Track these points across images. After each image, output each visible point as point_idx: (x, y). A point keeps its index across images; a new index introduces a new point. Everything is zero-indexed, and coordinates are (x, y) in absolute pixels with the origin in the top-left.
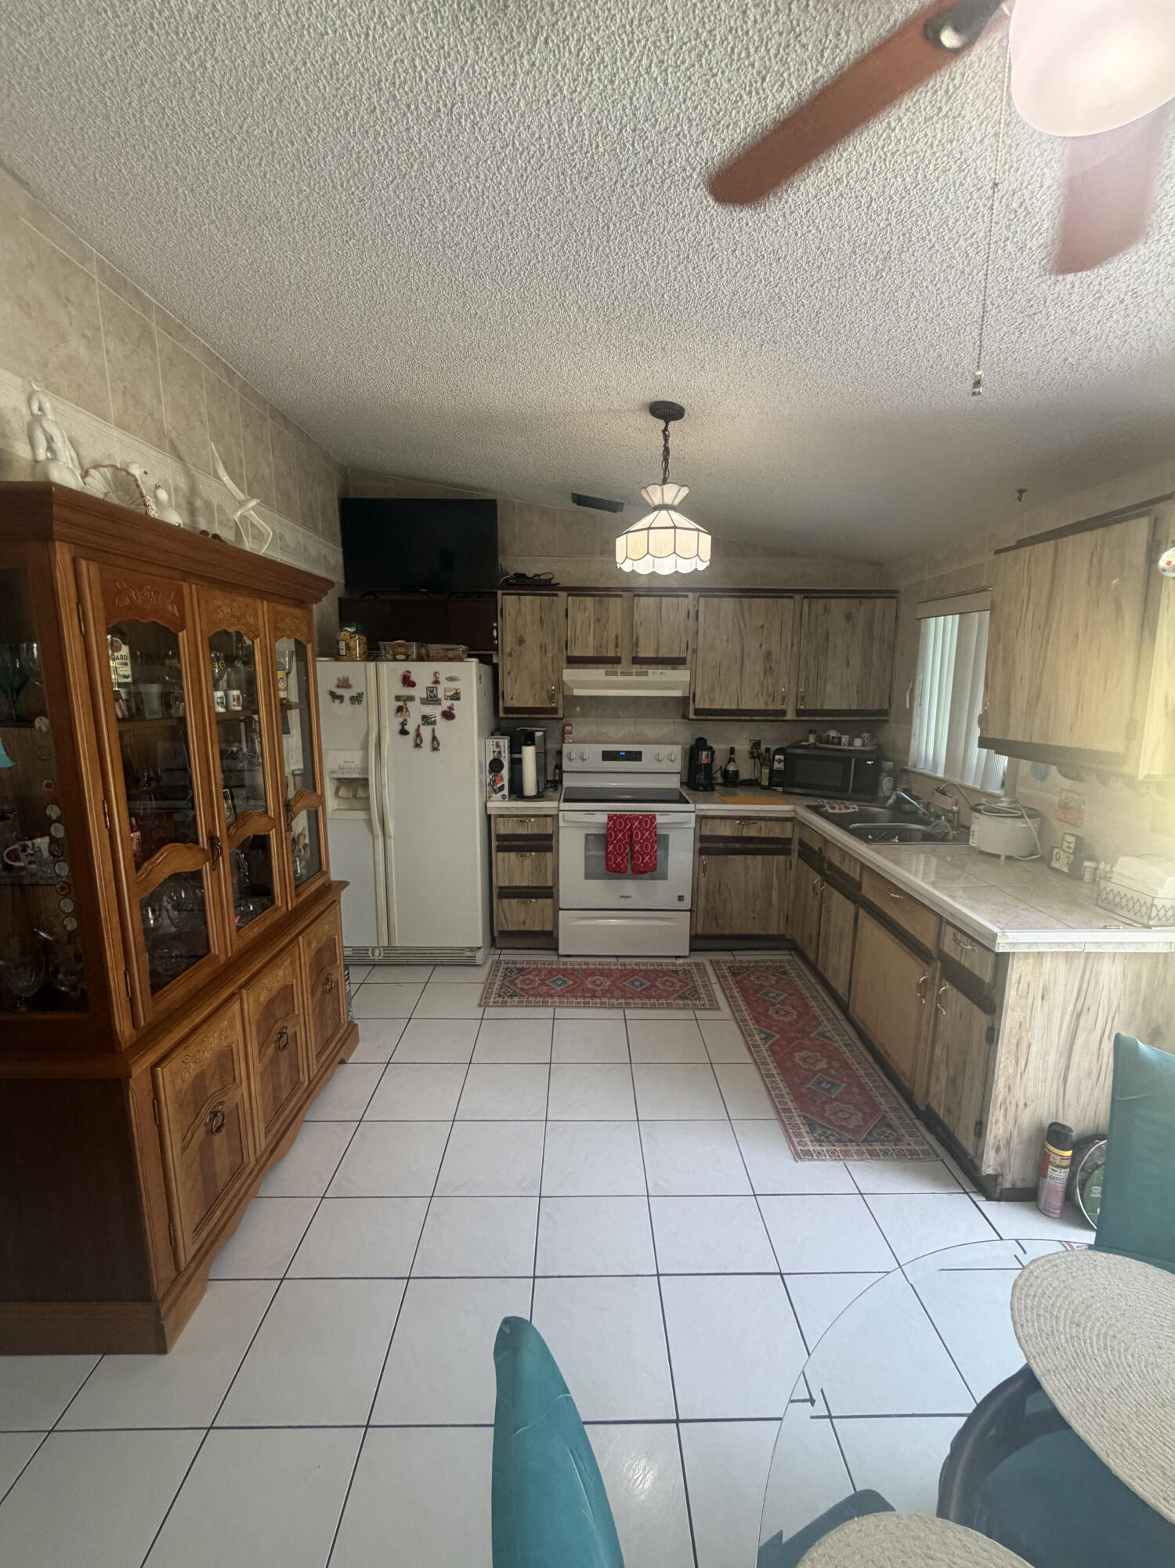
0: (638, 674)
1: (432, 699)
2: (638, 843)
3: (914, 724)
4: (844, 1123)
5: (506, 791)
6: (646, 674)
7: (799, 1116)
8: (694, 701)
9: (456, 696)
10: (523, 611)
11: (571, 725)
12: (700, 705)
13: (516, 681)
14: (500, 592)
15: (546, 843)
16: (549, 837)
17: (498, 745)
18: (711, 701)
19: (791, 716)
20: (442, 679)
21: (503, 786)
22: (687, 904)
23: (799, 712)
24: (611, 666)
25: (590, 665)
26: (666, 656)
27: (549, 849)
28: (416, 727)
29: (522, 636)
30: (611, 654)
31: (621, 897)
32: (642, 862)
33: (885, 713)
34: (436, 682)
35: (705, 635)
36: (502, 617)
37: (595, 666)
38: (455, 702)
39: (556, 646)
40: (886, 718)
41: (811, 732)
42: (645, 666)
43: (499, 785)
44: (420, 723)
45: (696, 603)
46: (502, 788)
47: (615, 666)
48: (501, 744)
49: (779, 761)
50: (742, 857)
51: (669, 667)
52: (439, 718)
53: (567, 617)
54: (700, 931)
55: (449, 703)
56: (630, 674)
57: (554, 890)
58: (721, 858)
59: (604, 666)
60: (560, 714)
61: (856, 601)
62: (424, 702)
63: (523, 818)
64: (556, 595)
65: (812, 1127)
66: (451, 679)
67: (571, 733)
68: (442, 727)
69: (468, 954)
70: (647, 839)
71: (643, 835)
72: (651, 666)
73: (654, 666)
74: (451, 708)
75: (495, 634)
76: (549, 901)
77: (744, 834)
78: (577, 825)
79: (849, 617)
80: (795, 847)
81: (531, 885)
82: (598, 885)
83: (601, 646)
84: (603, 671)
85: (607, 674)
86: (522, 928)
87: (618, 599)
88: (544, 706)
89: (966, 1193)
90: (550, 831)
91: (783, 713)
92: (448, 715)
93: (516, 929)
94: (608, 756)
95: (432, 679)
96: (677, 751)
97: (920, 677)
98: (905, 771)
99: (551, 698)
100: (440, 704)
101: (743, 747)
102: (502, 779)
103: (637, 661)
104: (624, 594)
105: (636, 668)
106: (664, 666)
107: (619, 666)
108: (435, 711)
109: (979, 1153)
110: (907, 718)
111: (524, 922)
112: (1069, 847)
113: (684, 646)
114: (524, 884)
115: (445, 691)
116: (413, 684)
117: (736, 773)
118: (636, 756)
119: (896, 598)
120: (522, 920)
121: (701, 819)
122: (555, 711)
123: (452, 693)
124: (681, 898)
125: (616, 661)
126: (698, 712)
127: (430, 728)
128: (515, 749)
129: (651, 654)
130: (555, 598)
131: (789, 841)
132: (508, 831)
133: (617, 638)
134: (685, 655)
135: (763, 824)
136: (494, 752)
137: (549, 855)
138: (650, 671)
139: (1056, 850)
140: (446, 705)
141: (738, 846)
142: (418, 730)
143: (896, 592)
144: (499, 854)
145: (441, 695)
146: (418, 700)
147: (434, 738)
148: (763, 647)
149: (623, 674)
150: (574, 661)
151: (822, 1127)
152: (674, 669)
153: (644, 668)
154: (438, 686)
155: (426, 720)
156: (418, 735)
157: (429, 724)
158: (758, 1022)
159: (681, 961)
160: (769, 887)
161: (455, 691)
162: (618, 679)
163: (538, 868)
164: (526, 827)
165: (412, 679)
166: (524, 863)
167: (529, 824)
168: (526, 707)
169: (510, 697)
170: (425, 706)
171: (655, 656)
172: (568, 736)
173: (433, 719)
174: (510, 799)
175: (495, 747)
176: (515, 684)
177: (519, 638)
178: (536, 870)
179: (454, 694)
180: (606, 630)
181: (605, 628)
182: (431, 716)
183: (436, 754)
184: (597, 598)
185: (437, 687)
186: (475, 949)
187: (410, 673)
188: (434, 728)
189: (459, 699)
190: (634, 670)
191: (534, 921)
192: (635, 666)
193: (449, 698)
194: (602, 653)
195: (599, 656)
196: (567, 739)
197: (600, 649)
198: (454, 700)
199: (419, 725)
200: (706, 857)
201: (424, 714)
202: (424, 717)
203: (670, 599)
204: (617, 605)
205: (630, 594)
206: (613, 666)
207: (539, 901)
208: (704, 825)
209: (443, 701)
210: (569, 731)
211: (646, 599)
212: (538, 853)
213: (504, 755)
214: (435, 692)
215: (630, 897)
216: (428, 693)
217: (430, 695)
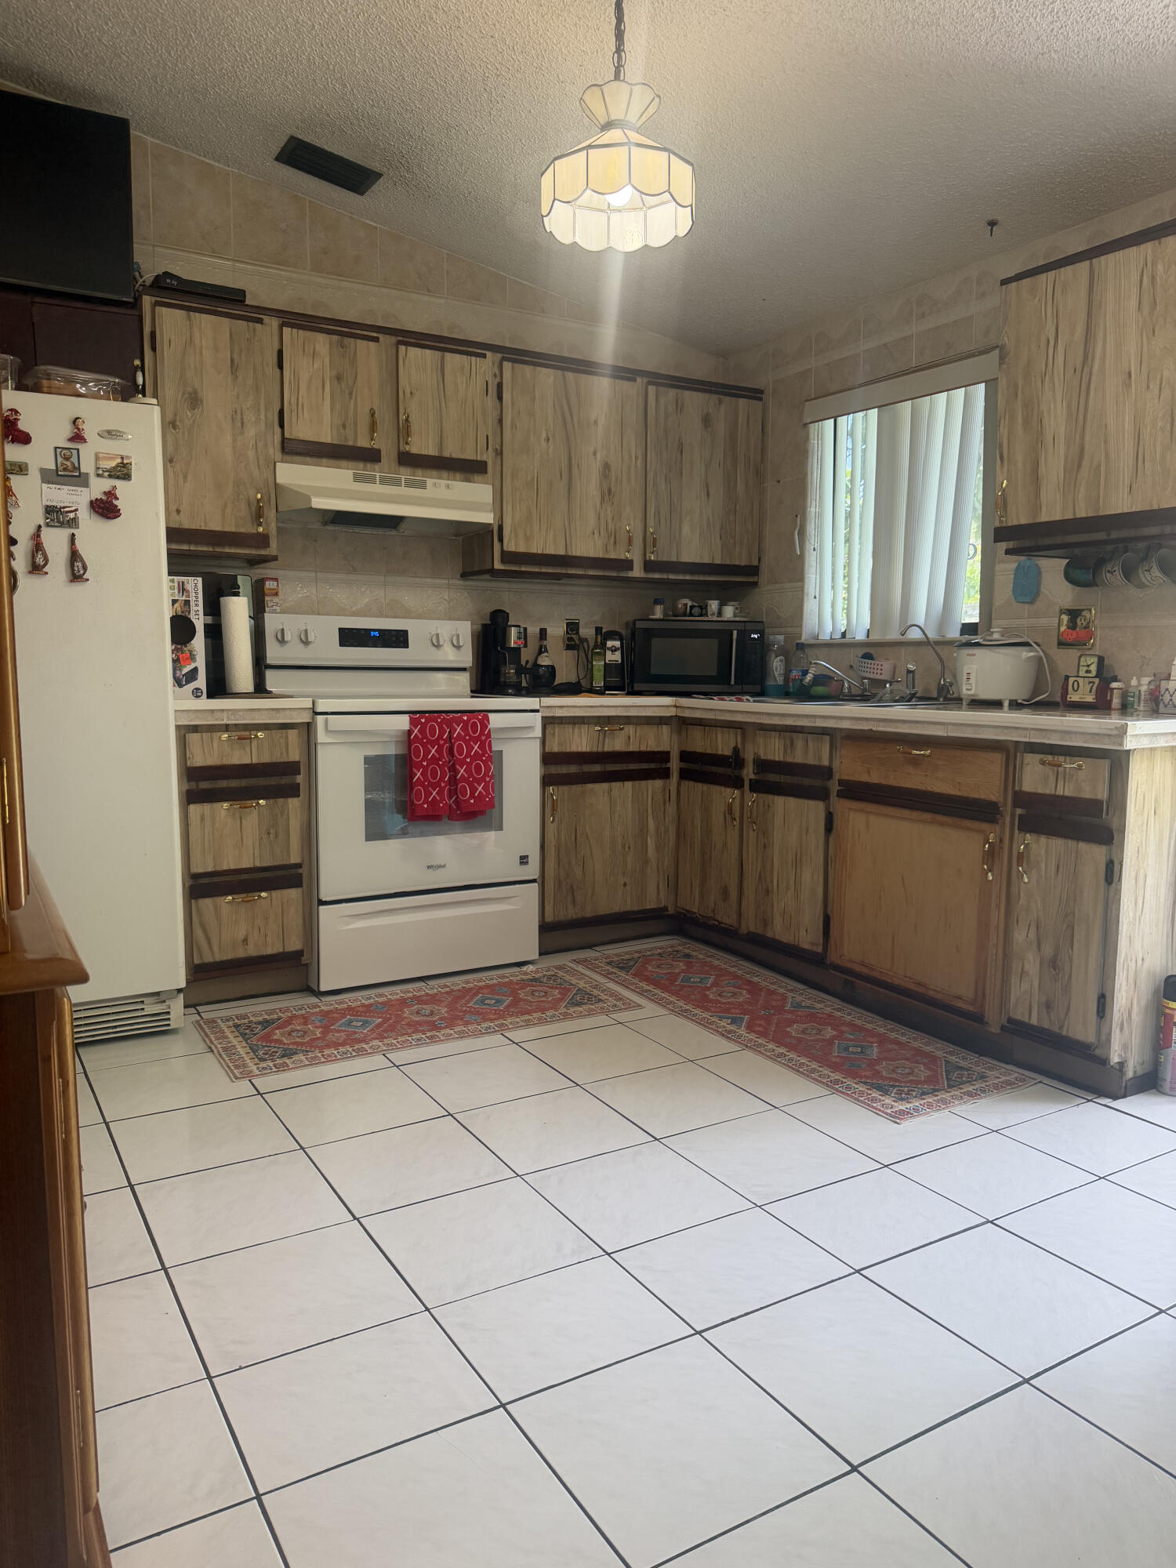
0: (410, 484)
1: (67, 473)
2: (462, 763)
3: (806, 580)
4: (911, 1078)
5: (201, 682)
6: (423, 486)
7: (856, 1083)
8: (501, 540)
9: (122, 472)
10: (197, 342)
11: (276, 580)
12: (511, 546)
13: (185, 477)
14: (147, 301)
15: (285, 780)
16: (292, 768)
17: (182, 589)
18: (528, 539)
19: (637, 572)
21: (196, 669)
22: (533, 870)
23: (648, 566)
24: (361, 465)
25: (324, 461)
26: (455, 456)
27: (293, 791)
28: (32, 530)
29: (195, 392)
30: (363, 442)
31: (429, 867)
32: (472, 795)
33: (753, 570)
34: (78, 437)
35: (514, 426)
36: (154, 348)
37: (333, 462)
38: (118, 483)
39: (262, 417)
40: (755, 579)
41: (657, 602)
42: (419, 471)
43: (186, 670)
44: (41, 522)
45: (497, 371)
46: (192, 675)
47: (369, 465)
48: (189, 587)
49: (614, 650)
50: (605, 786)
51: (458, 476)
52: (84, 515)
53: (280, 366)
54: (549, 918)
55: (106, 484)
56: (397, 483)
57: (304, 871)
58: (576, 789)
59: (351, 464)
60: (273, 549)
61: (715, 397)
62: (48, 477)
63: (244, 731)
64: (260, 321)
65: (879, 1088)
66: (110, 434)
67: (276, 594)
68: (91, 532)
69: (151, 1008)
70: (477, 756)
71: (470, 748)
72: (429, 472)
73: (435, 473)
74: (111, 494)
76: (293, 894)
77: (606, 749)
78: (351, 738)
79: (707, 421)
80: (675, 765)
81: (258, 864)
82: (392, 848)
83: (344, 426)
84: (348, 474)
85: (357, 478)
86: (241, 953)
87: (372, 344)
88: (243, 530)
89: (1089, 1101)
90: (294, 755)
91: (628, 564)
92: (106, 508)
93: (229, 955)
94: (350, 637)
95: (67, 430)
96: (465, 630)
97: (812, 510)
98: (801, 647)
99: (258, 515)
100: (86, 485)
101: (557, 631)
102: (192, 657)
103: (408, 459)
104: (381, 336)
105: (405, 474)
106: (451, 474)
107: (377, 466)
108: (77, 499)
109: (1103, 1038)
110: (794, 570)
111: (245, 941)
112: (1087, 672)
113: (482, 441)
114: (246, 864)
115: (97, 458)
116: (24, 439)
117: (552, 670)
118: (398, 639)
119: (760, 399)
120: (241, 936)
121: (547, 722)
122: (263, 540)
123: (113, 464)
124: (524, 860)
125: (371, 456)
126: (507, 557)
127: (63, 534)
128: (216, 594)
129: (431, 450)
130: (258, 326)
131: (664, 756)
132: (212, 760)
133: (373, 415)
134: (484, 458)
135: (630, 730)
136: (174, 602)
137: (293, 803)
138: (430, 482)
139: (1071, 680)
140: (98, 487)
141: (597, 768)
142: (37, 535)
143: (761, 392)
144: (192, 807)
145: (87, 466)
146: (34, 475)
147: (74, 556)
148: (599, 456)
149: (384, 481)
150: (296, 449)
151: (893, 1086)
152: (469, 481)
153: (419, 475)
154: (80, 446)
155: (55, 515)
156: (38, 547)
157: (62, 525)
158: (707, 1009)
159: (531, 968)
160: (643, 831)
161: (119, 461)
162: (377, 488)
163: (272, 831)
164: (248, 750)
165: (22, 425)
166: (243, 821)
167: (254, 743)
168: (208, 529)
169: (175, 508)
170: (54, 486)
171: (437, 454)
172: (272, 601)
173: (72, 515)
174: (210, 696)
175: (176, 591)
176: (185, 482)
177: (190, 394)
178: (269, 834)
179: (117, 466)
180: (354, 397)
181: (351, 393)
182: (66, 510)
183: (78, 588)
184: (335, 338)
185: (78, 450)
186: (176, 992)
187: (16, 412)
188: (73, 535)
189: (127, 477)
190: (403, 477)
191: (266, 936)
192: (403, 470)
193: (106, 474)
194: (346, 439)
195: (343, 444)
196: (269, 605)
197: (342, 431)
198: (118, 478)
199: (40, 527)
200: (556, 788)
201: (50, 504)
202: (50, 510)
203: (458, 356)
204: (369, 355)
205: (394, 339)
206: (365, 466)
207: (276, 894)
208: (554, 734)
209: (93, 480)
210: (273, 589)
211: (418, 350)
212: (272, 801)
213: (196, 608)
214: (74, 459)
215: (444, 866)
216: (60, 460)
217: (62, 464)
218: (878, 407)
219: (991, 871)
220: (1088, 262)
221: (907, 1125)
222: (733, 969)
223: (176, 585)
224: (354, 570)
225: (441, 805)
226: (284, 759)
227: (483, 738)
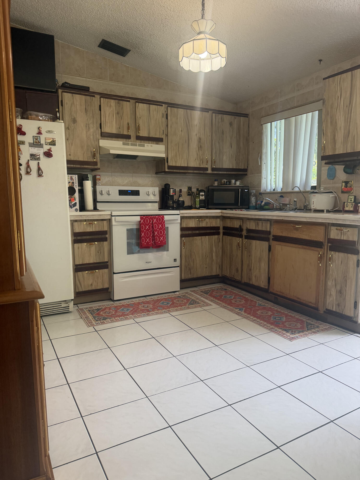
0: (140, 145)
1: (36, 144)
2: (156, 231)
3: (262, 173)
4: (295, 327)
5: (78, 207)
6: (144, 146)
7: (278, 329)
8: (167, 162)
9: (53, 143)
10: (75, 103)
11: (100, 175)
12: (171, 164)
13: (72, 144)
14: (60, 91)
15: (103, 236)
16: (105, 233)
17: (72, 179)
18: (176, 162)
19: (209, 171)
20: (43, 131)
21: (76, 203)
22: (178, 263)
23: (213, 169)
24: (125, 140)
25: (114, 139)
26: (153, 136)
27: (105, 240)
28: (26, 161)
29: (75, 118)
30: (125, 133)
31: (146, 262)
32: (159, 241)
33: (245, 170)
35: (171, 127)
36: (62, 105)
37: (116, 139)
38: (52, 147)
39: (95, 125)
40: (246, 173)
41: (215, 180)
42: (143, 141)
43: (73, 203)
44: (29, 159)
45: (166, 110)
46: (75, 205)
47: (127, 140)
48: (74, 178)
49: (202, 195)
50: (200, 237)
51: (154, 143)
52: (42, 156)
53: (100, 110)
54: (183, 278)
55: (48, 147)
56: (135, 145)
57: (109, 264)
58: (191, 238)
59: (122, 140)
60: (99, 166)
61: (233, 117)
62: (31, 145)
63: (90, 222)
64: (94, 96)
65: (285, 330)
66: (49, 132)
67: (100, 180)
68: (44, 161)
69: (63, 305)
70: (161, 229)
71: (158, 226)
72: (145, 142)
73: (147, 142)
74: (50, 150)
75: (58, 115)
76: (106, 270)
77: (200, 226)
78: (122, 223)
79: (231, 124)
80: (221, 231)
81: (95, 262)
82: (135, 257)
83: (120, 128)
84: (121, 143)
85: (124, 144)
86: (90, 288)
87: (128, 103)
88: (89, 160)
89: (351, 334)
90: (106, 229)
91: (206, 169)
92: (48, 154)
93: (87, 289)
94: (122, 193)
95: (37, 131)
96: (157, 190)
97: (264, 151)
98: (261, 194)
99: (94, 156)
100: (42, 147)
101: (185, 190)
102: (75, 199)
103: (139, 138)
104: (130, 100)
105: (138, 142)
106: (152, 142)
107: (130, 140)
108: (39, 152)
110: (259, 170)
111: (92, 285)
112: (351, 201)
113: (162, 132)
114: (92, 262)
115: (46, 139)
116: (24, 134)
117: (183, 202)
118: (136, 193)
119: (248, 117)
120: (90, 283)
121: (182, 218)
122: (95, 163)
123: (50, 141)
124: (175, 260)
125: (128, 137)
126: (169, 167)
127: (35, 162)
128: (82, 180)
129: (146, 135)
130: (93, 98)
131: (218, 228)
132: (81, 230)
133: (128, 124)
134: (162, 137)
135: (207, 220)
136: (69, 182)
137: (105, 243)
138: (146, 145)
139: (346, 203)
140: (46, 148)
141: (197, 232)
142: (28, 163)
143: (248, 115)
144: (75, 245)
145: (43, 142)
146: (27, 144)
147: (39, 169)
148: (197, 135)
149: (132, 145)
151: (290, 330)
152: (157, 144)
153: (143, 143)
154: (41, 136)
155: (33, 157)
156: (28, 166)
157: (35, 159)
158: (232, 306)
159: (177, 293)
160: (211, 251)
161: (52, 140)
162: (130, 147)
163: (99, 252)
164: (92, 227)
165: (23, 130)
166: (91, 249)
167: (94, 225)
168: (79, 160)
169: (69, 154)
170: (32, 148)
171: (148, 136)
172: (98, 182)
173: (38, 157)
174: (80, 211)
175: (70, 179)
176: (72, 146)
177: (73, 119)
178: (98, 252)
179: (52, 141)
180: (122, 119)
181: (122, 118)
182: (36, 155)
183: (40, 179)
184: (117, 101)
185: (40, 137)
186: (71, 300)
187: (21, 126)
188: (39, 163)
189: (54, 145)
190: (138, 143)
191: (98, 283)
192: (138, 141)
193: (48, 144)
194: (120, 132)
195: (119, 133)
196: (98, 183)
197: (119, 130)
198: (52, 145)
199: (29, 160)
200: (185, 238)
201: (32, 153)
202: (32, 155)
203: (154, 106)
204: (127, 106)
205: (134, 101)
206: (126, 140)
207: (101, 271)
208: (184, 222)
209: (44, 146)
210: (99, 178)
211: (142, 104)
212: (99, 242)
213: (76, 184)
214: (39, 140)
215: (151, 262)
216: (34, 140)
217: (35, 141)
218: (285, 119)
219: (320, 263)
220: (351, 72)
221: (294, 342)
222: (239, 294)
223: (70, 177)
224: (123, 172)
225: (150, 244)
226: (103, 230)
227: (163, 223)
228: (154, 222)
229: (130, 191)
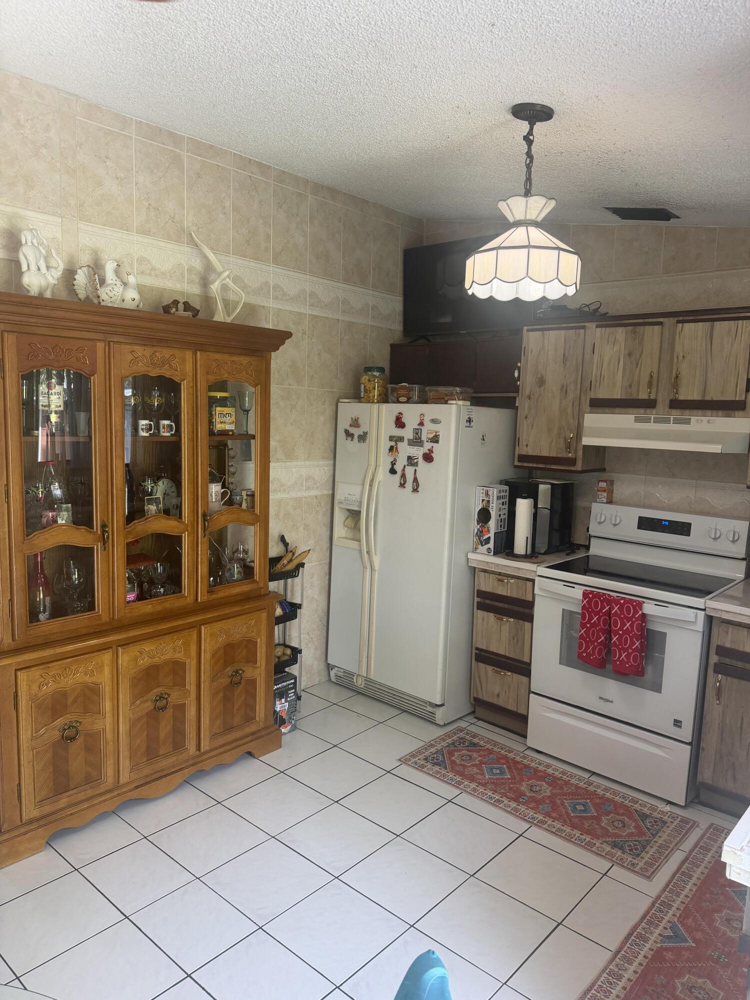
0: (677, 421)
1: (416, 441)
2: (616, 633)
5: (491, 545)
6: (688, 422)
9: (435, 439)
10: (546, 347)
13: (532, 426)
14: (526, 330)
15: (526, 611)
16: (525, 604)
17: (487, 494)
20: (427, 421)
21: (489, 538)
22: (686, 733)
24: (642, 411)
25: (618, 410)
26: (715, 399)
27: (525, 617)
28: (402, 467)
29: (542, 377)
30: (643, 395)
31: (600, 698)
34: (421, 424)
36: (525, 355)
37: (622, 410)
38: (434, 445)
39: (579, 387)
42: (687, 412)
43: (485, 537)
44: (406, 463)
46: (487, 541)
47: (648, 410)
48: (490, 493)
51: (720, 413)
52: (421, 460)
53: (594, 353)
55: (430, 445)
56: (667, 421)
57: (527, 667)
59: (635, 410)
62: (411, 443)
63: (501, 577)
64: (584, 328)
66: (434, 421)
67: (605, 491)
68: (423, 468)
69: (429, 709)
71: (623, 625)
72: (695, 412)
73: (700, 412)
74: (431, 451)
75: (516, 375)
76: (524, 679)
81: (507, 655)
83: (630, 386)
84: (632, 417)
85: (637, 420)
86: (495, 701)
87: (657, 327)
88: (560, 456)
90: (527, 597)
92: (428, 458)
93: (490, 700)
94: (645, 524)
95: (418, 421)
96: (741, 529)
99: (568, 446)
100: (422, 446)
102: (489, 531)
103: (676, 404)
104: (665, 319)
105: (676, 414)
106: (715, 412)
107: (654, 411)
108: (418, 452)
111: (498, 695)
113: (742, 384)
114: (500, 652)
115: (428, 433)
116: (403, 426)
118: (683, 529)
120: (496, 692)
121: (712, 620)
122: (572, 462)
123: (431, 436)
124: (677, 723)
125: (650, 404)
127: (413, 469)
129: (696, 396)
130: (583, 331)
132: (490, 589)
133: (652, 376)
134: (743, 398)
136: (482, 501)
137: (528, 625)
138: (693, 419)
140: (428, 446)
142: (404, 470)
144: (475, 611)
145: (424, 437)
146: (406, 441)
147: (415, 480)
149: (657, 421)
150: (600, 405)
152: (729, 416)
153: (686, 414)
154: (423, 428)
155: (410, 460)
156: (403, 476)
157: (413, 465)
159: (671, 809)
161: (435, 434)
162: (652, 426)
163: (515, 638)
164: (506, 587)
165: (403, 420)
166: (502, 627)
167: (509, 584)
168: (541, 455)
169: (525, 444)
170: (411, 447)
171: (700, 399)
172: (601, 495)
173: (416, 461)
174: (496, 553)
176: (532, 429)
177: (539, 379)
178: (514, 639)
179: (434, 436)
180: (639, 365)
181: (637, 364)
182: (414, 458)
183: (415, 495)
184: (630, 328)
185: (421, 429)
186: (435, 705)
187: (402, 414)
188: (416, 470)
189: (437, 442)
190: (672, 417)
191: (509, 698)
192: (674, 412)
193: (429, 441)
194: (631, 395)
195: (629, 398)
196: (600, 497)
197: (629, 390)
198: (434, 442)
199: (405, 466)
201: (409, 455)
202: (409, 458)
203: (726, 322)
204: (652, 334)
205: (673, 320)
206: (645, 411)
207: (515, 675)
209: (425, 443)
210: (603, 488)
211: (692, 325)
212: (516, 620)
214: (419, 434)
215: (612, 702)
216: (414, 434)
217: (415, 436)
223: (484, 491)
224: (674, 476)
226: (524, 598)
227: (634, 620)
228: (613, 612)
229: (667, 523)
